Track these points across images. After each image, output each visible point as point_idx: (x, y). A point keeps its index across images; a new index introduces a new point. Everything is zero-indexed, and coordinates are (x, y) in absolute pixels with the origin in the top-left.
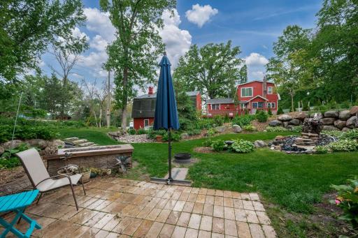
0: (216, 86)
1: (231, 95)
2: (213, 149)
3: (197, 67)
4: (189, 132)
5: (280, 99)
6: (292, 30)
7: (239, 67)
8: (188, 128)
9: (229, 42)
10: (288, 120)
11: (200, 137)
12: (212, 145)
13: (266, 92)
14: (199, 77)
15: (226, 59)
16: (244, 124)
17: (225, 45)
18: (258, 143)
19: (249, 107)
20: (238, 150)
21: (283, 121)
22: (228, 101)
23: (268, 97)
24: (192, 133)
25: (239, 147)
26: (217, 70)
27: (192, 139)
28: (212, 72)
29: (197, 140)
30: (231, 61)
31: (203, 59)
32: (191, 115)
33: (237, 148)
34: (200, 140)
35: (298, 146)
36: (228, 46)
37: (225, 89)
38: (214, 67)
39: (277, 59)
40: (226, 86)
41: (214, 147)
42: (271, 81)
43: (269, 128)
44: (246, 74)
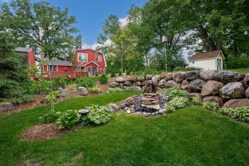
0: (53, 47)
1: (68, 59)
2: (60, 127)
3: (28, 23)
4: (14, 100)
5: (106, 66)
6: (113, 17)
7: (75, 35)
8: (12, 94)
9: (67, 9)
10: (123, 82)
11: (34, 105)
12: (59, 121)
13: (97, 59)
14: (31, 35)
15: (63, 25)
16: (90, 86)
17: (62, 10)
18: (113, 107)
19: (85, 70)
20: (98, 122)
21: (119, 82)
22: (65, 63)
23: (99, 63)
24: (20, 101)
25: (98, 116)
26: (54, 32)
27: (19, 110)
28: (47, 33)
29: (28, 111)
30: (68, 28)
31: (37, 15)
32: (19, 75)
33: (96, 119)
34: (34, 110)
35: (148, 106)
36: (66, 13)
37: (62, 53)
38: (50, 28)
39: (104, 36)
40: (62, 50)
41: (64, 124)
42: (100, 51)
43: (110, 89)
44: (81, 42)
